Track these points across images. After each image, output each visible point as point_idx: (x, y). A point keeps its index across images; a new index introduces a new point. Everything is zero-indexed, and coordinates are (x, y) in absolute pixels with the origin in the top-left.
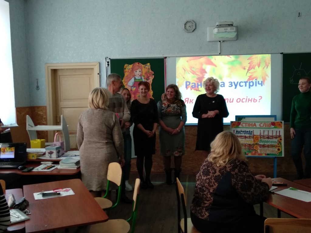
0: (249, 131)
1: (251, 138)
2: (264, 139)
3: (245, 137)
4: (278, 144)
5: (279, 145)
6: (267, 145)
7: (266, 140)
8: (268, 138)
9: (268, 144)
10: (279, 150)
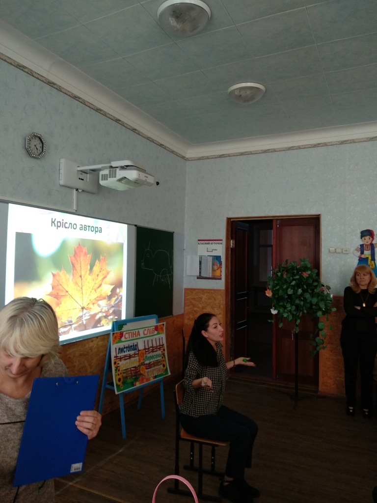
0: (134, 346)
1: (136, 355)
2: (149, 353)
3: (130, 357)
4: (162, 358)
5: (164, 359)
6: (152, 362)
7: (151, 354)
8: (153, 351)
9: (154, 360)
10: (164, 366)
